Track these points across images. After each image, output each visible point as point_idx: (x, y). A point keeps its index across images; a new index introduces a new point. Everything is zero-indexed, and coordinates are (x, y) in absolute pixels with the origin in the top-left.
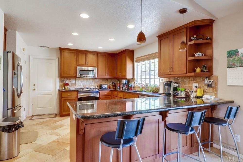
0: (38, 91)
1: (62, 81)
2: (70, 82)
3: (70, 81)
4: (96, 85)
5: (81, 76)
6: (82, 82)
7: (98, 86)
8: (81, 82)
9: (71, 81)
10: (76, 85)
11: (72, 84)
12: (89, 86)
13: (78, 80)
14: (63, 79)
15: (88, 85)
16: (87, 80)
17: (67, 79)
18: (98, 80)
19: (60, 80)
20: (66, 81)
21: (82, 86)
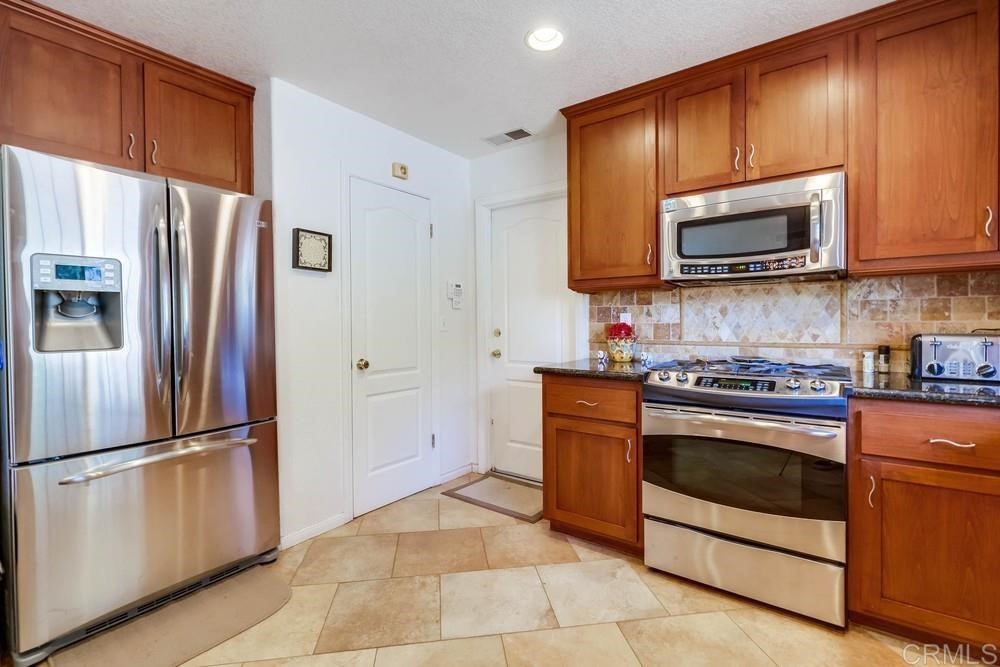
0: (510, 361)
1: (600, 311)
2: (649, 314)
3: (645, 307)
4: (866, 333)
5: (690, 266)
6: (731, 316)
7: (885, 351)
8: (723, 312)
9: (652, 311)
10: (685, 338)
11: (657, 327)
12: (786, 346)
13: (697, 304)
14: (605, 298)
15: (782, 336)
16: (770, 300)
17: (627, 297)
18: (890, 295)
19: (591, 304)
20: (625, 310)
21: (728, 344)
